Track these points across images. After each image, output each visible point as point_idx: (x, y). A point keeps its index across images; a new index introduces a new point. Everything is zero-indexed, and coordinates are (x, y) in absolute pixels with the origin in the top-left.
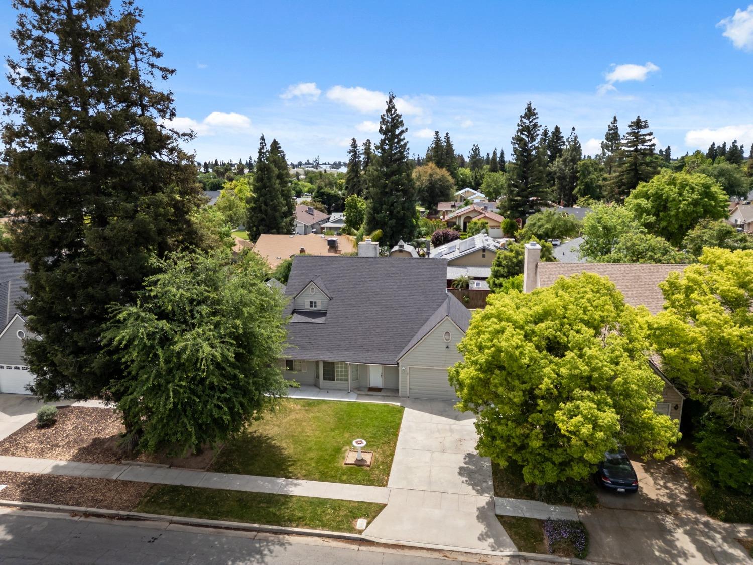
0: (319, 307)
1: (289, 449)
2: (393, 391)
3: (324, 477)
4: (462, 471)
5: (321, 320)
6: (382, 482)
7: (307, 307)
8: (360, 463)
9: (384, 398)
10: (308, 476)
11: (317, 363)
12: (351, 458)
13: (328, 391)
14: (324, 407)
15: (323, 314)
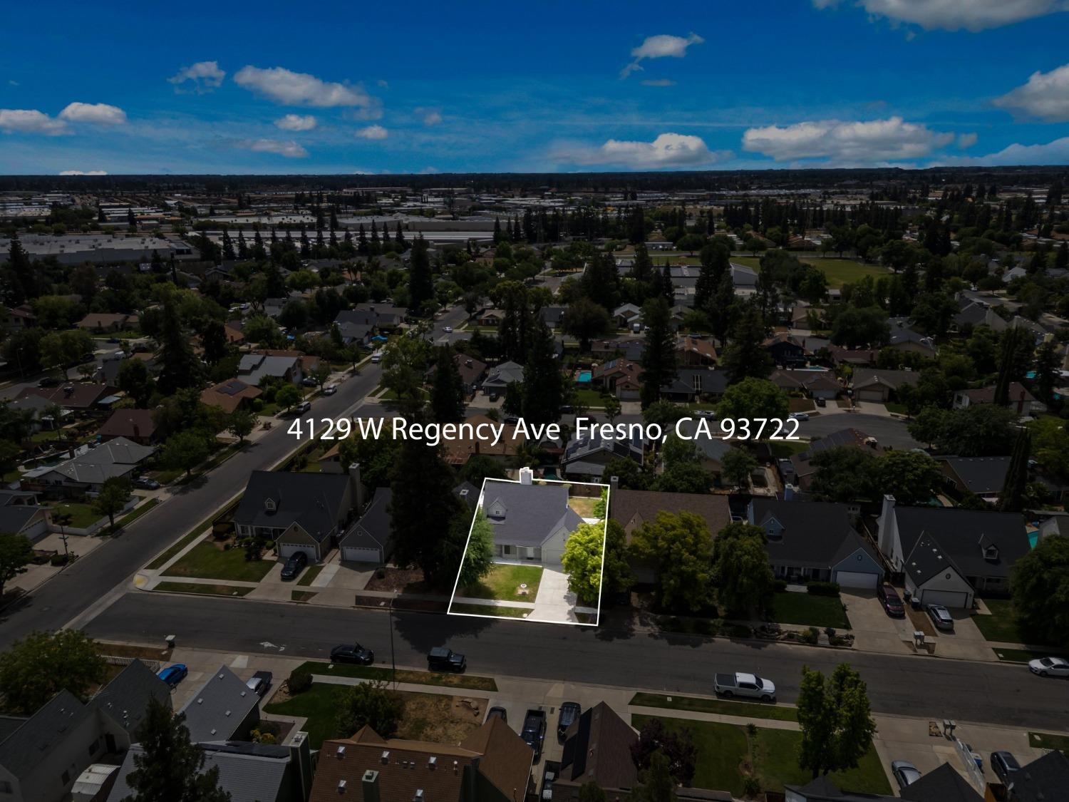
0: (501, 514)
1: (493, 588)
2: (537, 559)
3: (510, 599)
4: (565, 597)
5: (502, 522)
6: (533, 601)
7: (494, 513)
8: (524, 594)
9: (535, 563)
10: (503, 599)
11: (501, 546)
12: (520, 592)
13: (506, 559)
14: (506, 568)
15: (503, 518)
